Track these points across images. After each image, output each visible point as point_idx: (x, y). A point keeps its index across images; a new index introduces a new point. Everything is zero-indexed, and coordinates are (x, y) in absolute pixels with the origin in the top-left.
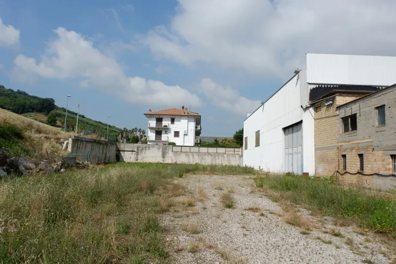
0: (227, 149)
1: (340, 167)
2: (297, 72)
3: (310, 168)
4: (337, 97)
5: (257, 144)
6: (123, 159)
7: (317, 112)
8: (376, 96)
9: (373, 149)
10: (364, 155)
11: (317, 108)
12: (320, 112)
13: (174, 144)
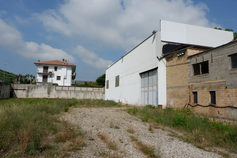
0: (94, 88)
1: (191, 101)
2: (154, 33)
3: (163, 101)
4: (188, 49)
5: (117, 84)
6: (16, 95)
7: (168, 61)
8: (230, 46)
9: (226, 87)
10: (216, 92)
11: (168, 58)
12: (172, 61)
13: (56, 85)
